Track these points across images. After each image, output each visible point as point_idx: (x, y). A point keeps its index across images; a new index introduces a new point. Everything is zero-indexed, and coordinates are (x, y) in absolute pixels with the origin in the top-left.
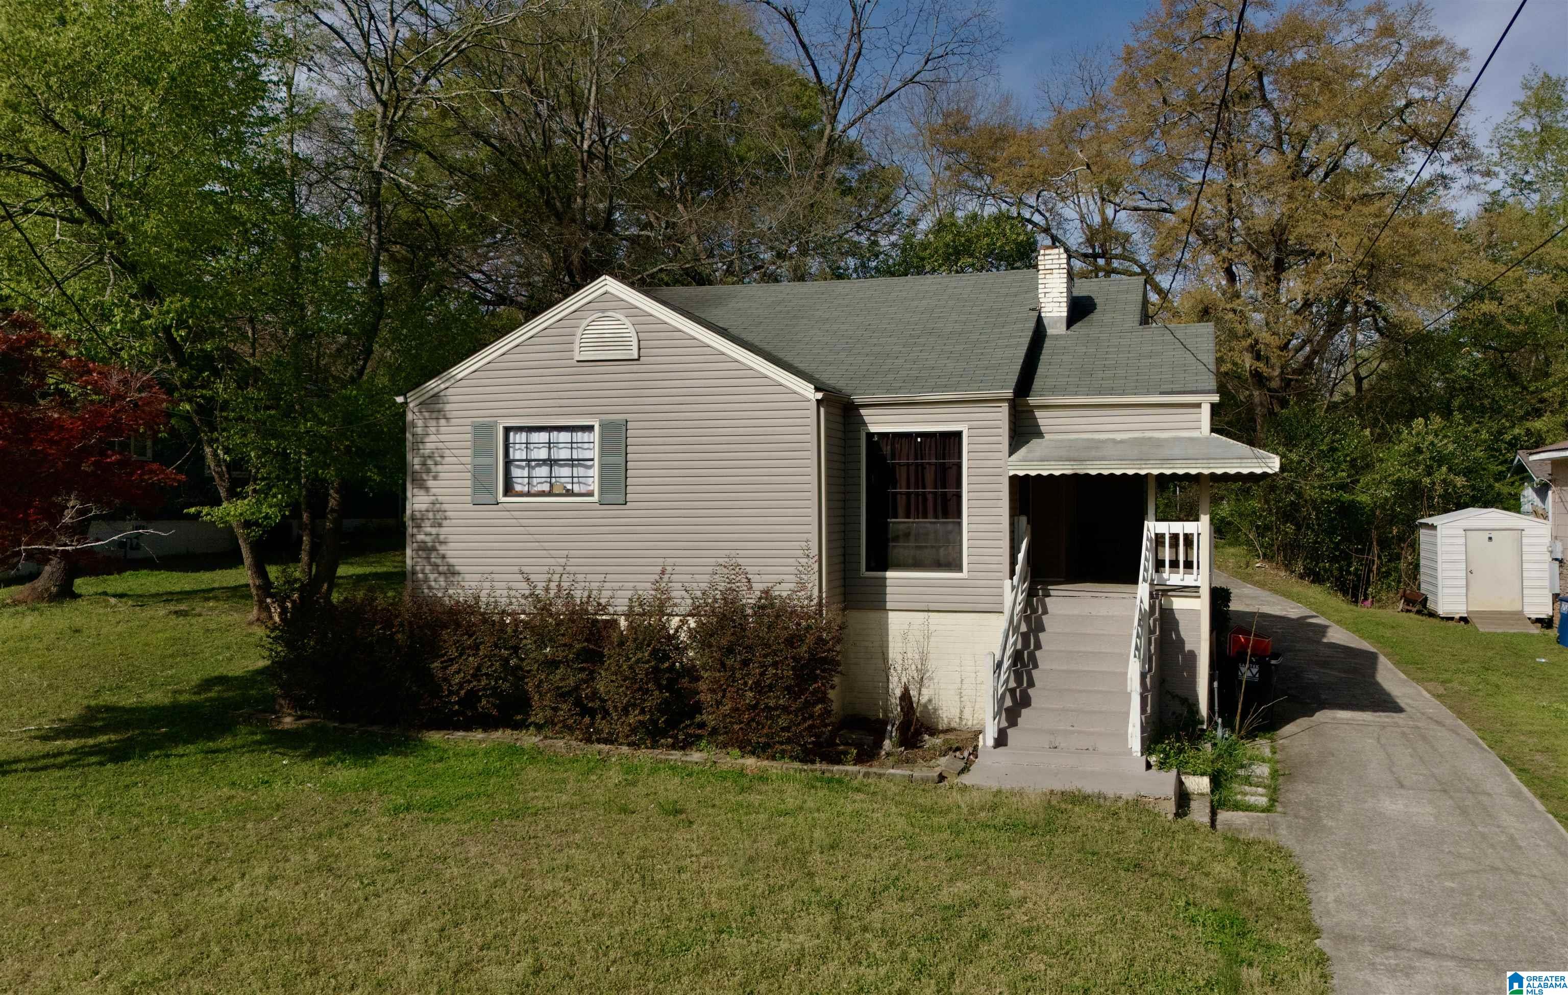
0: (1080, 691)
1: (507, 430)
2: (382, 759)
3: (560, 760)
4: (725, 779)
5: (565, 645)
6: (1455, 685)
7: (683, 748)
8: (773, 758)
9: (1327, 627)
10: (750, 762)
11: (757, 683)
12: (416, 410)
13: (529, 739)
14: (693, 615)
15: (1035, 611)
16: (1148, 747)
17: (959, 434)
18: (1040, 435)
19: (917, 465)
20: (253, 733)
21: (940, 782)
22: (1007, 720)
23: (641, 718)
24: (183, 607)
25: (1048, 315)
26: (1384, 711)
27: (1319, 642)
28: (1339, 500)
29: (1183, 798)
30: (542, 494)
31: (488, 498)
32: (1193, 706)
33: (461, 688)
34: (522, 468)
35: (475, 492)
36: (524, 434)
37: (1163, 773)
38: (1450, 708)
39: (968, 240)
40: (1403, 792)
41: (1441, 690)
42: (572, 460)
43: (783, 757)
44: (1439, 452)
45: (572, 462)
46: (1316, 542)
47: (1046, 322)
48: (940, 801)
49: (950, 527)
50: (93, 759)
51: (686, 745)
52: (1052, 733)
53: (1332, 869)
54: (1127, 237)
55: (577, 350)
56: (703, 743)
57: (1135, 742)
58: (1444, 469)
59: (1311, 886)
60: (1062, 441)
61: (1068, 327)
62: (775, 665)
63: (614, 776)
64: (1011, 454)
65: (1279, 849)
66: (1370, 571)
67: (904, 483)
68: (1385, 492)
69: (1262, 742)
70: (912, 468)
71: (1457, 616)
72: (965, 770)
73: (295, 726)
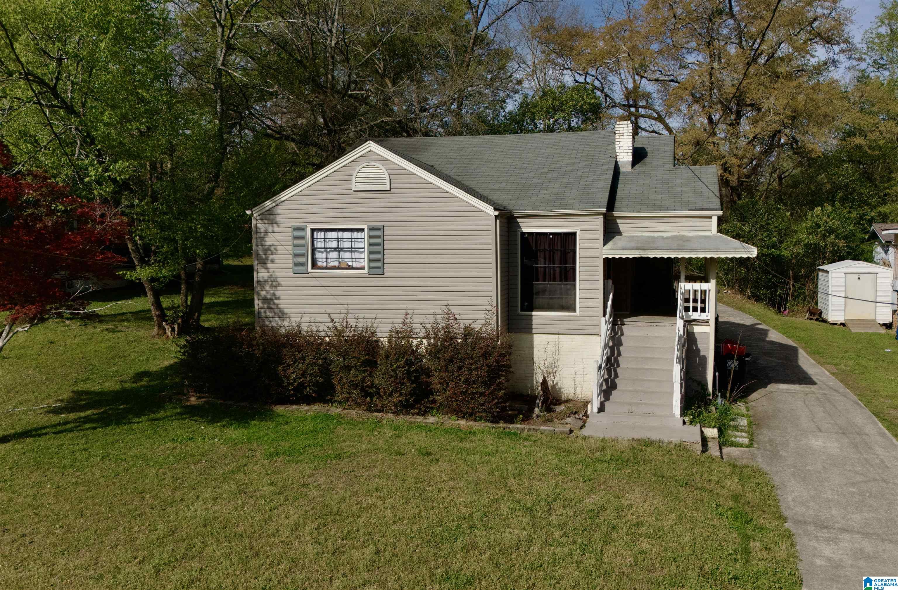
0: (645, 380)
1: (313, 231)
2: (253, 423)
3: (355, 422)
4: (450, 433)
5: (355, 357)
6: (842, 367)
7: (423, 415)
8: (475, 420)
9: (768, 330)
10: (463, 422)
11: (466, 380)
12: (258, 218)
13: (335, 410)
14: (425, 338)
15: (616, 333)
16: (683, 413)
17: (574, 234)
18: (619, 233)
19: (550, 251)
20: (175, 408)
21: (570, 433)
22: (604, 397)
23: (400, 399)
24: (110, 326)
25: (621, 160)
26: (805, 384)
27: (764, 340)
28: (771, 254)
29: (704, 440)
30: (334, 268)
31: (303, 270)
32: (704, 386)
33: (295, 381)
34: (322, 252)
35: (295, 266)
36: (323, 233)
37: (692, 427)
38: (841, 381)
39: (561, 103)
40: (821, 434)
41: (835, 371)
42: (352, 248)
43: (480, 420)
44: (830, 227)
45: (352, 250)
46: (758, 278)
47: (619, 164)
48: (573, 446)
49: (569, 287)
50: (88, 426)
51: (425, 413)
52: (630, 404)
53: (788, 481)
54: (649, 94)
55: (353, 184)
56: (435, 412)
57: (677, 410)
58: (833, 236)
59: (779, 492)
60: (633, 237)
61: (633, 167)
62: (477, 369)
63: (388, 433)
64: (604, 245)
65: (759, 470)
66: (788, 294)
67: (543, 263)
68: (799, 250)
69: (740, 404)
70: (547, 253)
71: (839, 323)
72: (583, 426)
73: (197, 403)
